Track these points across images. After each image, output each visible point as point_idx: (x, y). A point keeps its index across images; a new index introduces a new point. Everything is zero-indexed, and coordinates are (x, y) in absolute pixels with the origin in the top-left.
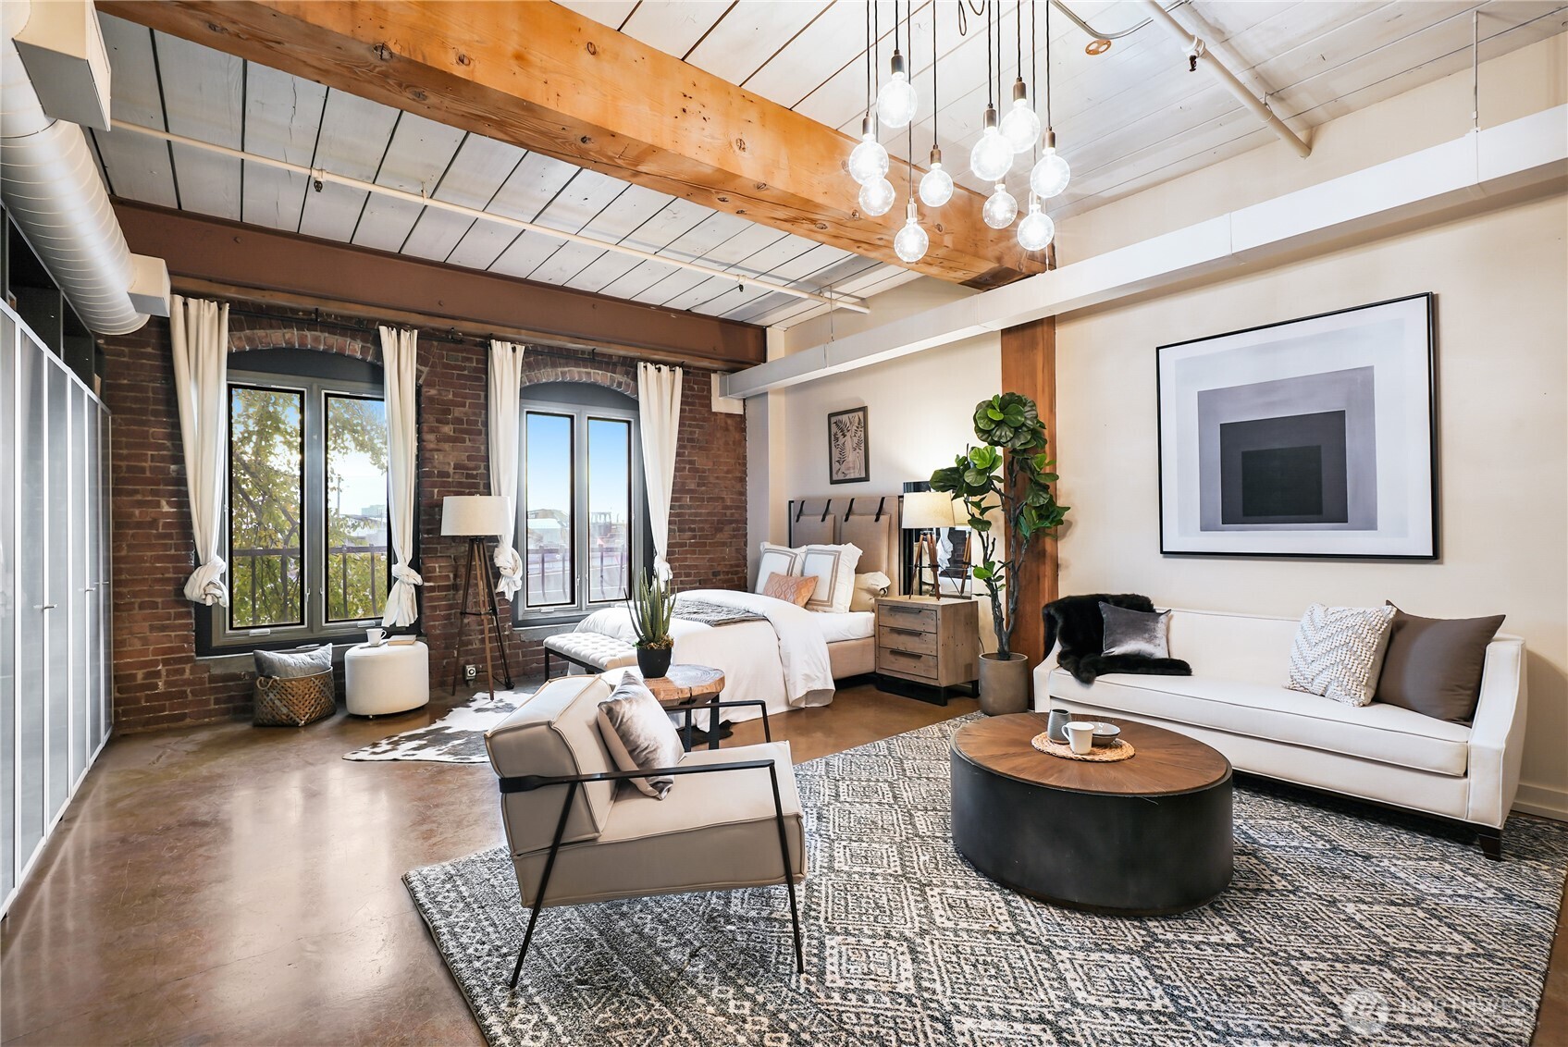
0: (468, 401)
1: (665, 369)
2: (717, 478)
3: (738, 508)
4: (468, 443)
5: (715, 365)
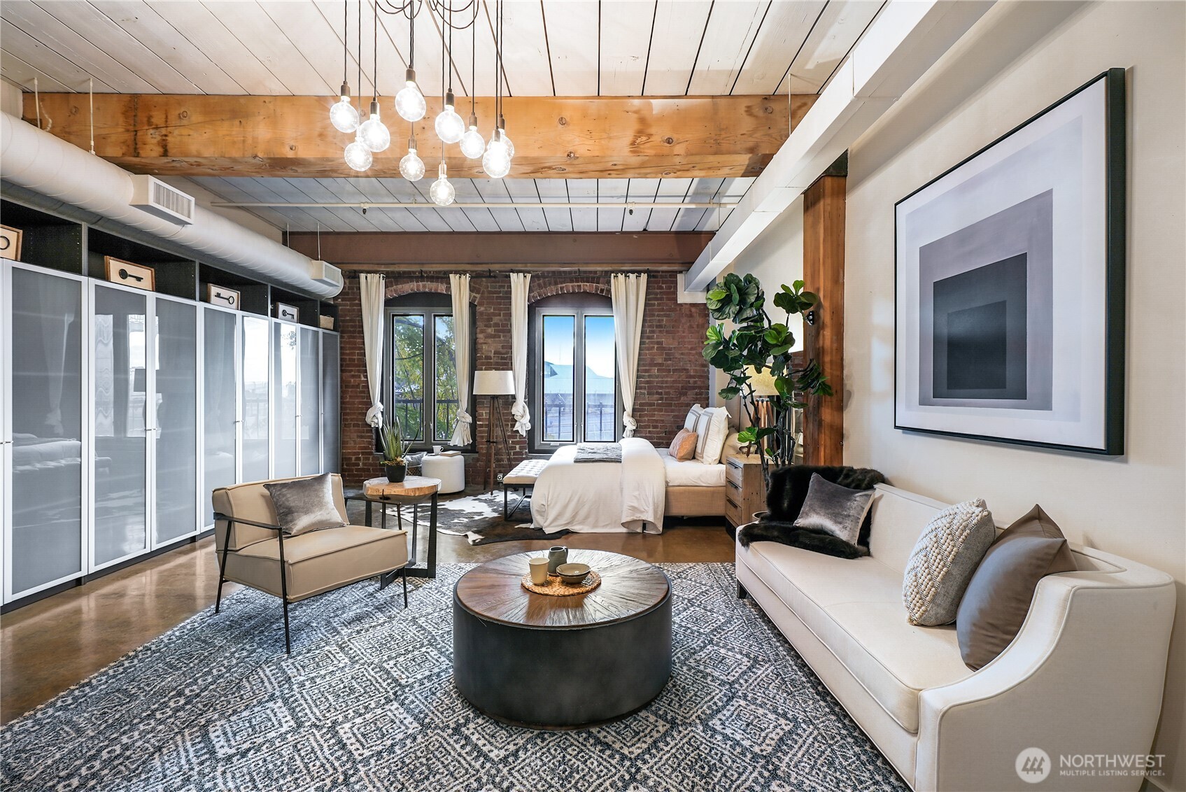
0: (502, 313)
1: (633, 277)
2: (682, 354)
3: (701, 377)
4: (502, 338)
5: (676, 268)
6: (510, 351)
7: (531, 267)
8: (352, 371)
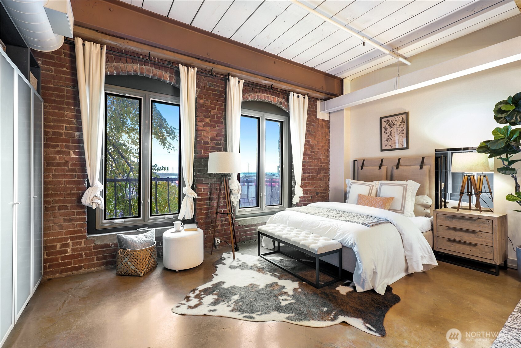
0: (217, 107)
1: (301, 96)
2: (319, 149)
3: (326, 163)
4: (217, 128)
5: (318, 97)
6: (223, 138)
7: (244, 75)
8: (58, 146)
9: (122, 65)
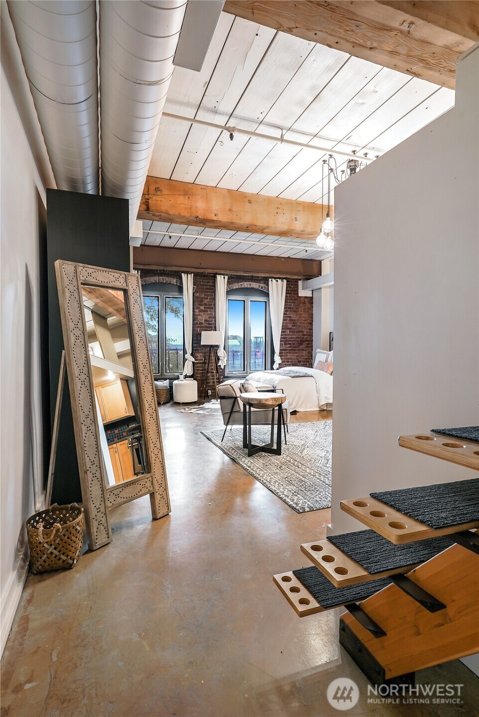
0: (209, 297)
1: (279, 281)
2: (301, 323)
3: (309, 335)
4: (209, 312)
5: (300, 278)
6: (213, 320)
7: (228, 272)
9: (148, 278)
